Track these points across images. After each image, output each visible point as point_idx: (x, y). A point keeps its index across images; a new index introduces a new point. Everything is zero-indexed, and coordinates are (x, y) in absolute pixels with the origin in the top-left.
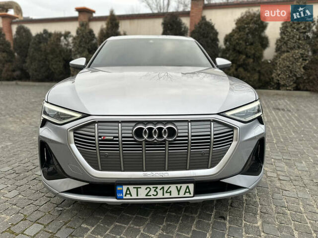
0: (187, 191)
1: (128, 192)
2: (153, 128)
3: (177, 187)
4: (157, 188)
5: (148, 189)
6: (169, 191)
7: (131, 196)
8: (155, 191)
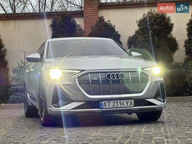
0: (131, 103)
1: (105, 105)
2: (115, 74)
3: (126, 101)
4: (118, 102)
5: (114, 103)
6: (123, 104)
7: (106, 106)
8: (117, 103)
